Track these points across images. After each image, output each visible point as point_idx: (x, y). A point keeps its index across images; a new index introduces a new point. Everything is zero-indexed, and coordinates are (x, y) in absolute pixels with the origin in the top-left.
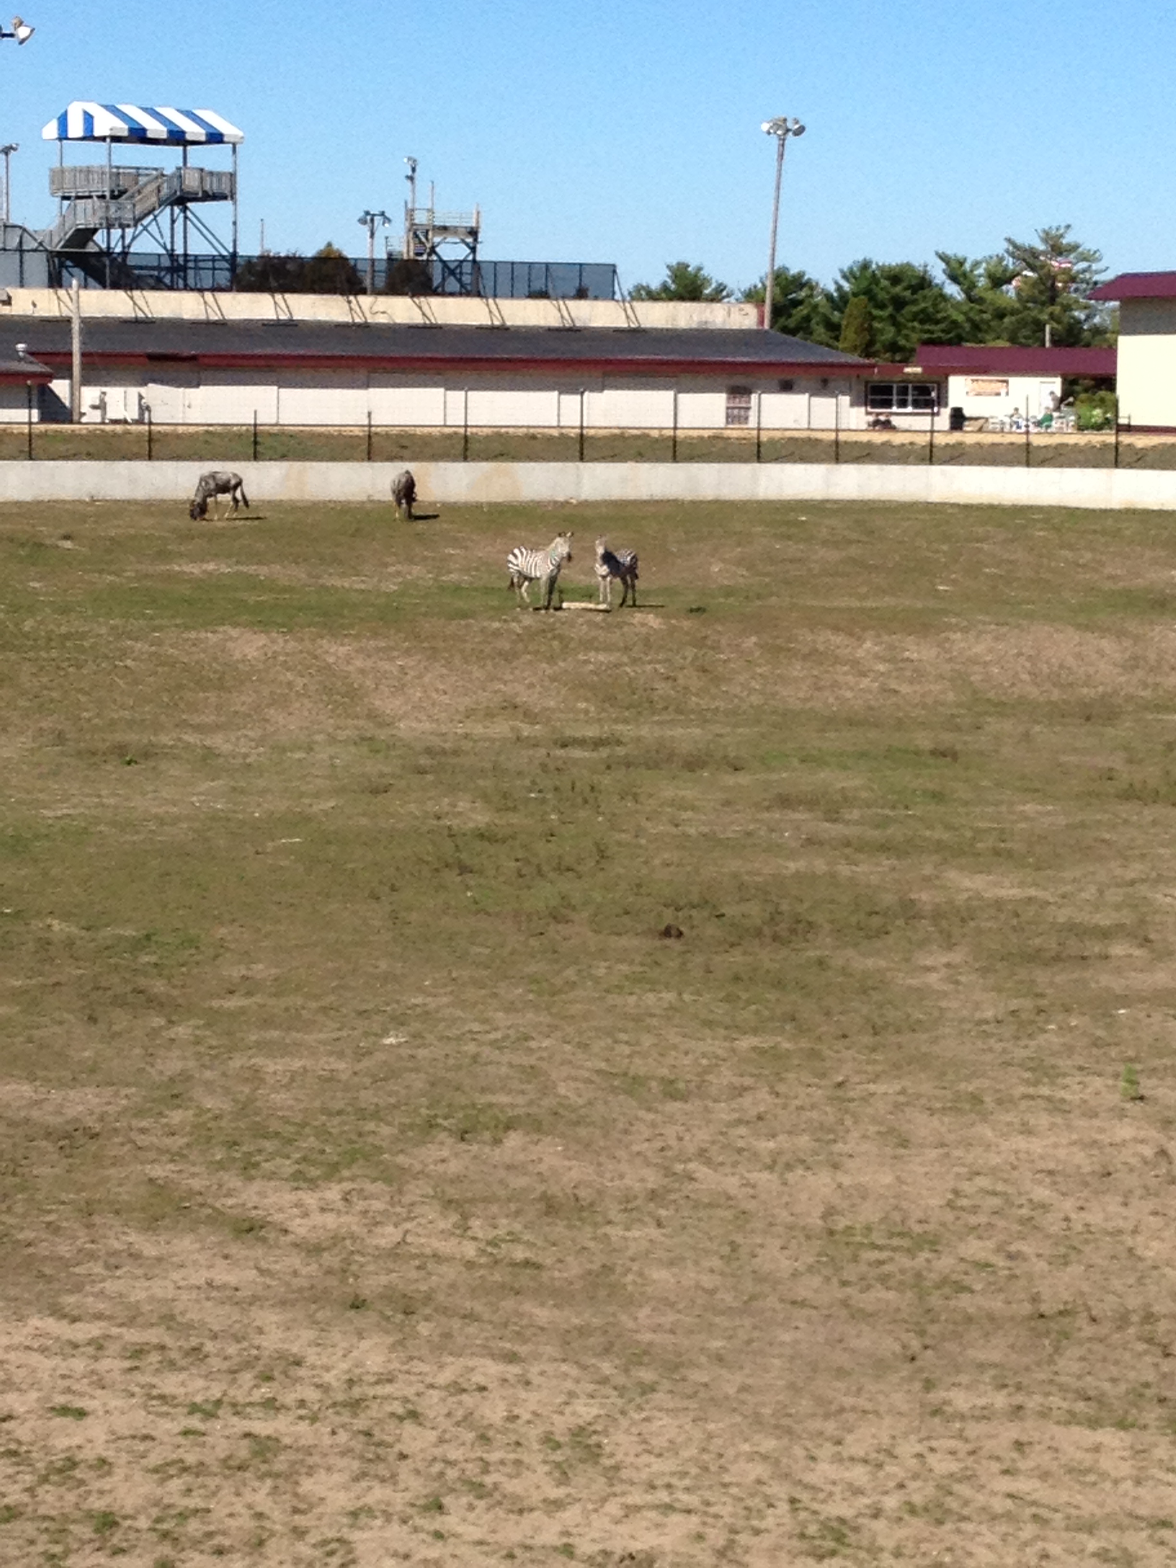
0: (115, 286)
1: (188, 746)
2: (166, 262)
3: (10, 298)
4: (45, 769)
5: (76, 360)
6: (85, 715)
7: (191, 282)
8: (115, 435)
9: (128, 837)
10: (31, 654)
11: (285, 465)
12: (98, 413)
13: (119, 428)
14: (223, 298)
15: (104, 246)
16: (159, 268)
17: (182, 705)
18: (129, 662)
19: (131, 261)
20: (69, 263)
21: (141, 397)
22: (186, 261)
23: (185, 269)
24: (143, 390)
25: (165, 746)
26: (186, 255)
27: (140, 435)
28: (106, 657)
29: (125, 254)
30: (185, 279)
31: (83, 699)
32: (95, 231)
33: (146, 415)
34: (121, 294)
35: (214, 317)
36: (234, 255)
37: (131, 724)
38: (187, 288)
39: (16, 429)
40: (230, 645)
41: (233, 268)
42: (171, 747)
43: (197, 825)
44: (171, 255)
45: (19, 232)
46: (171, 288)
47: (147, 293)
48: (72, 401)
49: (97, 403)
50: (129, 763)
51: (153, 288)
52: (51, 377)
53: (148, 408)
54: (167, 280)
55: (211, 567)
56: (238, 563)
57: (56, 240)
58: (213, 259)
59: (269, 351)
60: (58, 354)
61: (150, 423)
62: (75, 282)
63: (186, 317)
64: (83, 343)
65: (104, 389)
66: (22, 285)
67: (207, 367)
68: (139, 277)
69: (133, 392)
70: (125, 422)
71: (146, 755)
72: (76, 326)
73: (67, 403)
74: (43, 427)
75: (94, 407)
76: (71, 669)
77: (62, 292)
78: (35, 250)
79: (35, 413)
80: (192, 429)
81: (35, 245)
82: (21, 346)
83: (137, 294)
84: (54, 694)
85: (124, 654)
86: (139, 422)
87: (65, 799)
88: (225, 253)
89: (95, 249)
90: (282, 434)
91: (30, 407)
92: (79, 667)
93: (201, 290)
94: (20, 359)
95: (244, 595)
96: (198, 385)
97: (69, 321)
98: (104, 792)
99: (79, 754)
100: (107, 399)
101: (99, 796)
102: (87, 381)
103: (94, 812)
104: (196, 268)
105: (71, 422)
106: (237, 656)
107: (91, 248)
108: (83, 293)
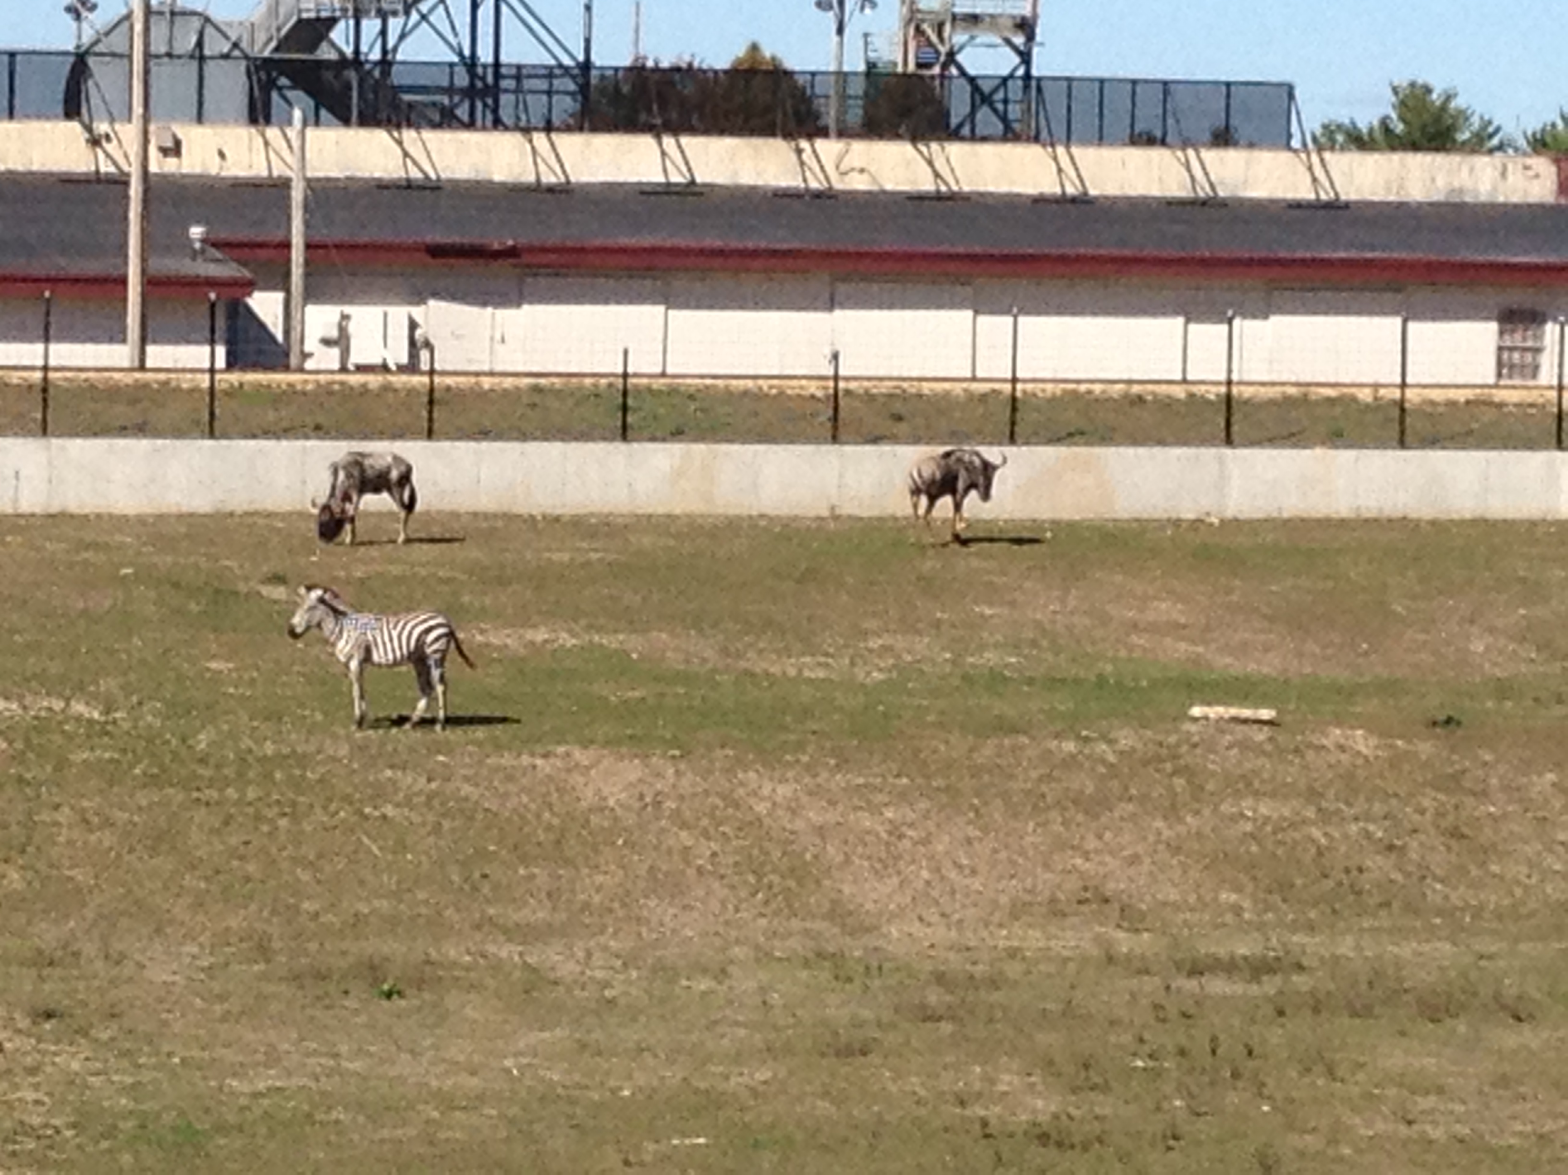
0: (368, 120)
1: (497, 967)
2: (462, 79)
3: (178, 143)
4: (234, 1005)
5: (297, 255)
6: (306, 905)
7: (506, 114)
8: (364, 389)
9: (385, 1133)
10: (212, 794)
11: (676, 448)
12: (335, 352)
13: (374, 381)
14: (568, 143)
15: (349, 51)
16: (450, 90)
17: (486, 889)
18: (389, 810)
19: (398, 77)
20: (283, 81)
21: (413, 325)
22: (497, 76)
23: (494, 91)
24: (417, 312)
25: (454, 964)
26: (497, 64)
27: (411, 392)
28: (347, 799)
29: (386, 63)
30: (495, 111)
31: (305, 876)
32: (332, 22)
33: (424, 355)
34: (380, 137)
35: (548, 178)
36: (586, 66)
37: (392, 923)
38: (497, 124)
39: (186, 382)
40: (577, 779)
41: (584, 88)
42: (468, 969)
43: (514, 1111)
44: (471, 63)
45: (196, 23)
46: (470, 125)
47: (428, 135)
48: (287, 332)
49: (334, 334)
50: (389, 995)
51: (436, 126)
52: (250, 286)
53: (428, 345)
54: (462, 112)
55: (540, 635)
56: (590, 627)
57: (261, 37)
58: (549, 74)
59: (647, 240)
60: (261, 245)
61: (432, 372)
62: (297, 114)
63: (497, 177)
64: (307, 224)
65: (348, 309)
66: (200, 119)
67: (533, 270)
68: (411, 105)
69: (399, 314)
70: (384, 368)
71: (420, 984)
72: (297, 195)
73: (280, 337)
74: (235, 377)
75: (327, 342)
76: (283, 822)
77: (273, 133)
78: (226, 57)
79: (221, 351)
80: (508, 383)
81: (226, 48)
82: (196, 232)
83: (409, 135)
84: (251, 868)
85: (379, 794)
86: (412, 367)
87: (272, 1058)
88: (567, 61)
89: (333, 56)
90: (673, 391)
91: (212, 342)
92: (295, 817)
93: (527, 131)
94: (194, 254)
95: (599, 688)
96: (519, 305)
97: (284, 184)
98: (344, 1049)
99: (296, 978)
100: (352, 328)
101: (336, 1056)
102: (312, 295)
103: (326, 1084)
104: (518, 91)
105: (287, 368)
106: (589, 797)
107: (325, 53)
108: (310, 132)
